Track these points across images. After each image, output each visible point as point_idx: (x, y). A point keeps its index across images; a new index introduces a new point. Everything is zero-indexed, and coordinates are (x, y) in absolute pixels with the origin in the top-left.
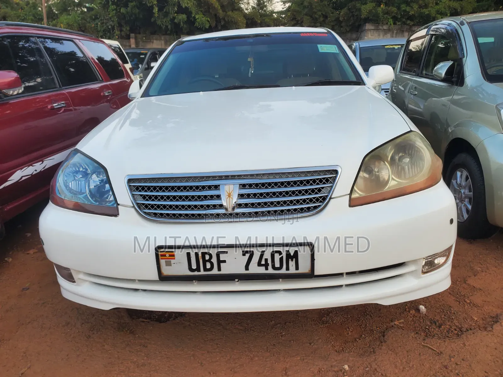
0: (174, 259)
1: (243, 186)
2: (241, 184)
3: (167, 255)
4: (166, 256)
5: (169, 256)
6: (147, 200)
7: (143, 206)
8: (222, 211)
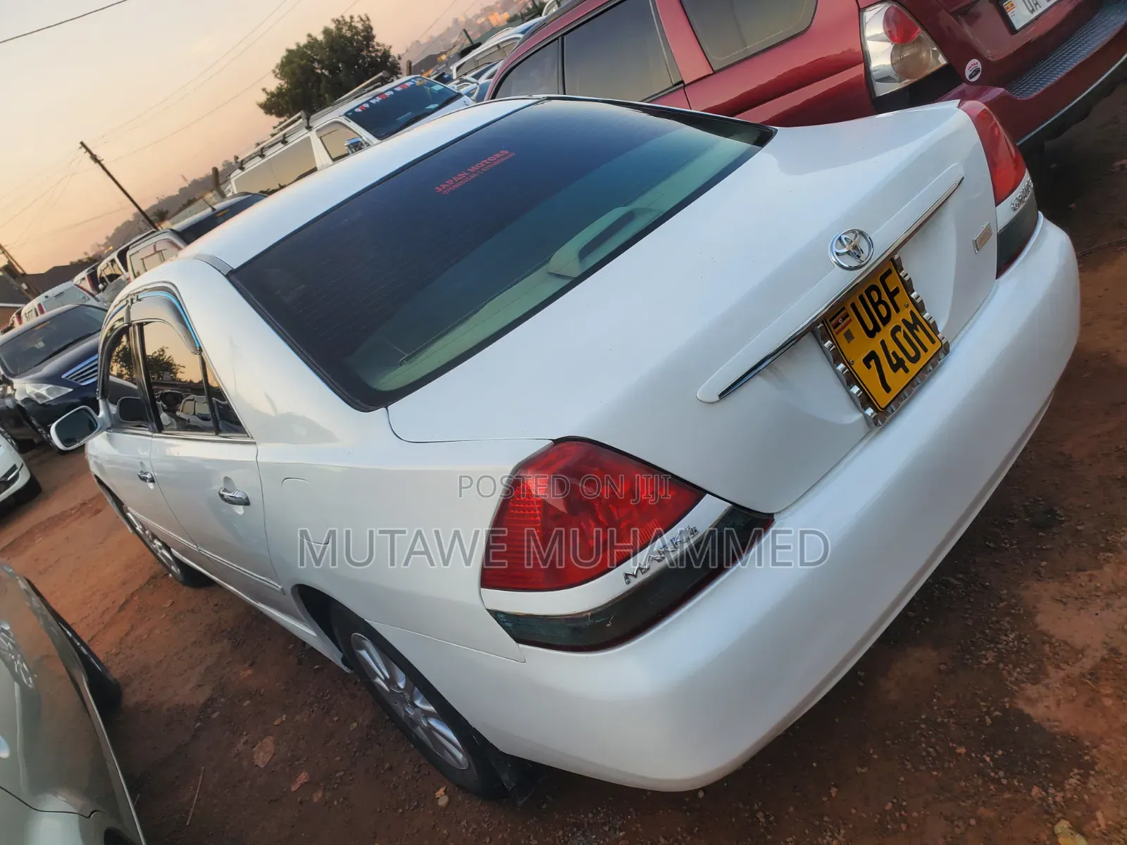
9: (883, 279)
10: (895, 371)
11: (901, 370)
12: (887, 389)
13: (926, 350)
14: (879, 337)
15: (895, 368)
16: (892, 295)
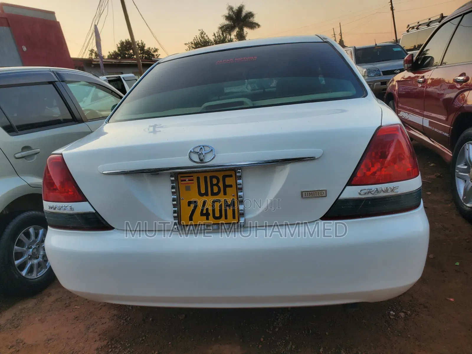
9: (224, 177)
10: (201, 215)
11: (205, 217)
12: (191, 219)
13: (226, 218)
14: (205, 198)
15: (202, 214)
16: (225, 186)
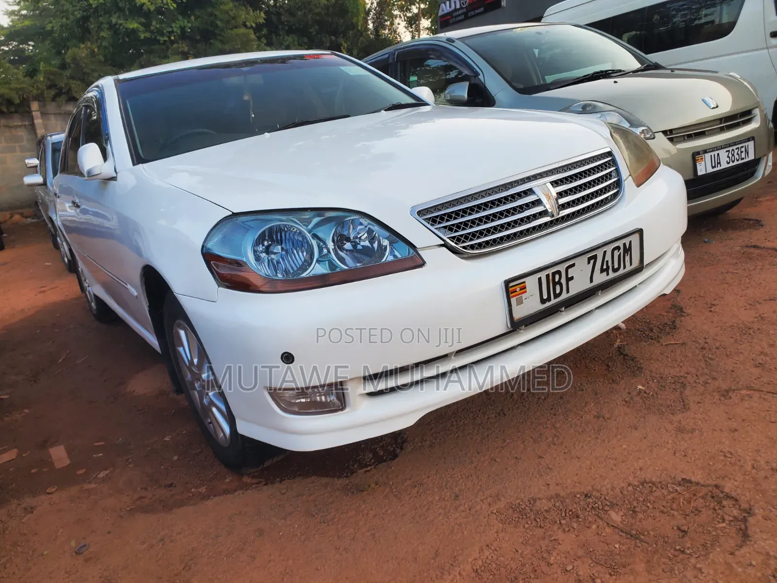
0: (526, 292)
1: (555, 183)
2: (553, 182)
3: (518, 289)
4: (516, 291)
5: (521, 290)
6: (456, 231)
7: (455, 241)
8: (547, 219)
